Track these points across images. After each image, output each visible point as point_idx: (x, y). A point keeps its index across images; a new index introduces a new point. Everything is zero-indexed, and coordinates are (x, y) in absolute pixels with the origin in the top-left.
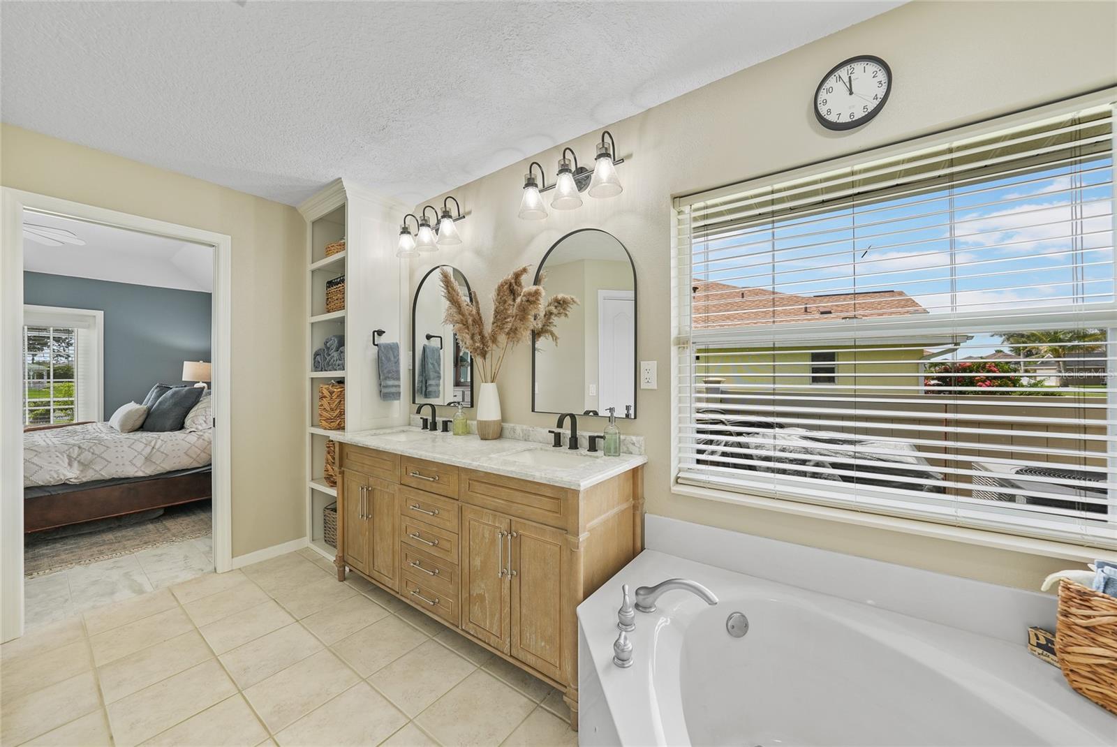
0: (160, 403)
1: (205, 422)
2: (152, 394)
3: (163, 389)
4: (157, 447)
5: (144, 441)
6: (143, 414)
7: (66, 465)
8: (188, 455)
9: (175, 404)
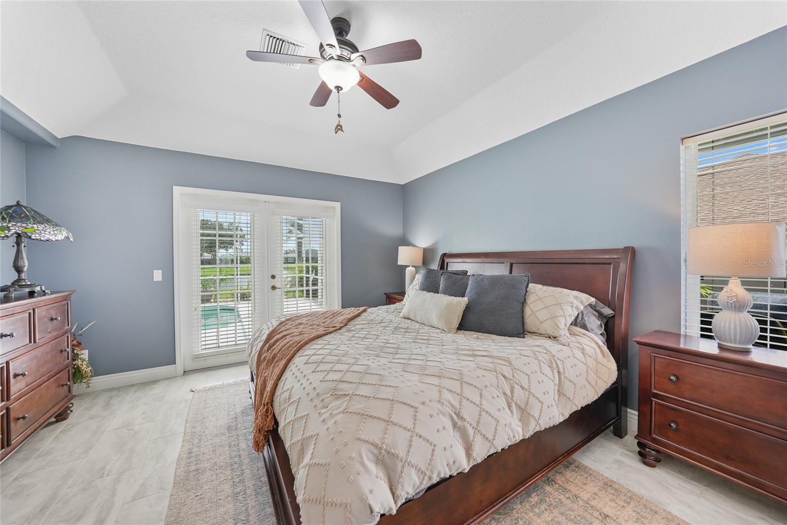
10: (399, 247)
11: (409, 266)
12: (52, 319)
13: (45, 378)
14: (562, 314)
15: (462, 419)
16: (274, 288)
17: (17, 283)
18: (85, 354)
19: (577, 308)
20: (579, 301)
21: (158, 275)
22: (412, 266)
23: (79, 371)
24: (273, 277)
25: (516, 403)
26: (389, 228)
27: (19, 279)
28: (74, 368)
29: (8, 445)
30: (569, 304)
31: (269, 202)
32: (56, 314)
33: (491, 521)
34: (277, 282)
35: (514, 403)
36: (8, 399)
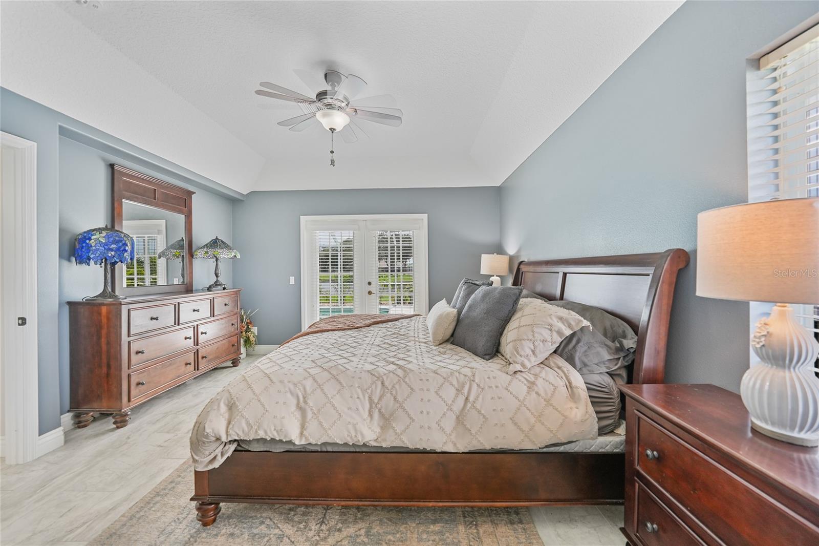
0: (470, 307)
1: (533, 352)
2: (460, 292)
3: (472, 287)
4: (471, 399)
5: (455, 383)
6: (453, 321)
7: (366, 415)
8: (516, 424)
9: (488, 312)
10: (482, 255)
11: (493, 276)
12: (226, 305)
13: (221, 339)
14: (531, 337)
15: (305, 402)
16: (370, 293)
17: (216, 284)
18: (255, 330)
19: (560, 333)
20: (567, 325)
21: (292, 280)
22: (497, 276)
23: (249, 339)
24: (370, 284)
25: (380, 410)
26: (481, 234)
27: (217, 281)
28: (246, 337)
29: (198, 370)
30: (547, 326)
31: (366, 220)
32: (229, 301)
33: (377, 520)
34: (373, 288)
35: (377, 410)
36: (197, 345)
